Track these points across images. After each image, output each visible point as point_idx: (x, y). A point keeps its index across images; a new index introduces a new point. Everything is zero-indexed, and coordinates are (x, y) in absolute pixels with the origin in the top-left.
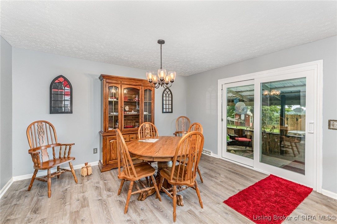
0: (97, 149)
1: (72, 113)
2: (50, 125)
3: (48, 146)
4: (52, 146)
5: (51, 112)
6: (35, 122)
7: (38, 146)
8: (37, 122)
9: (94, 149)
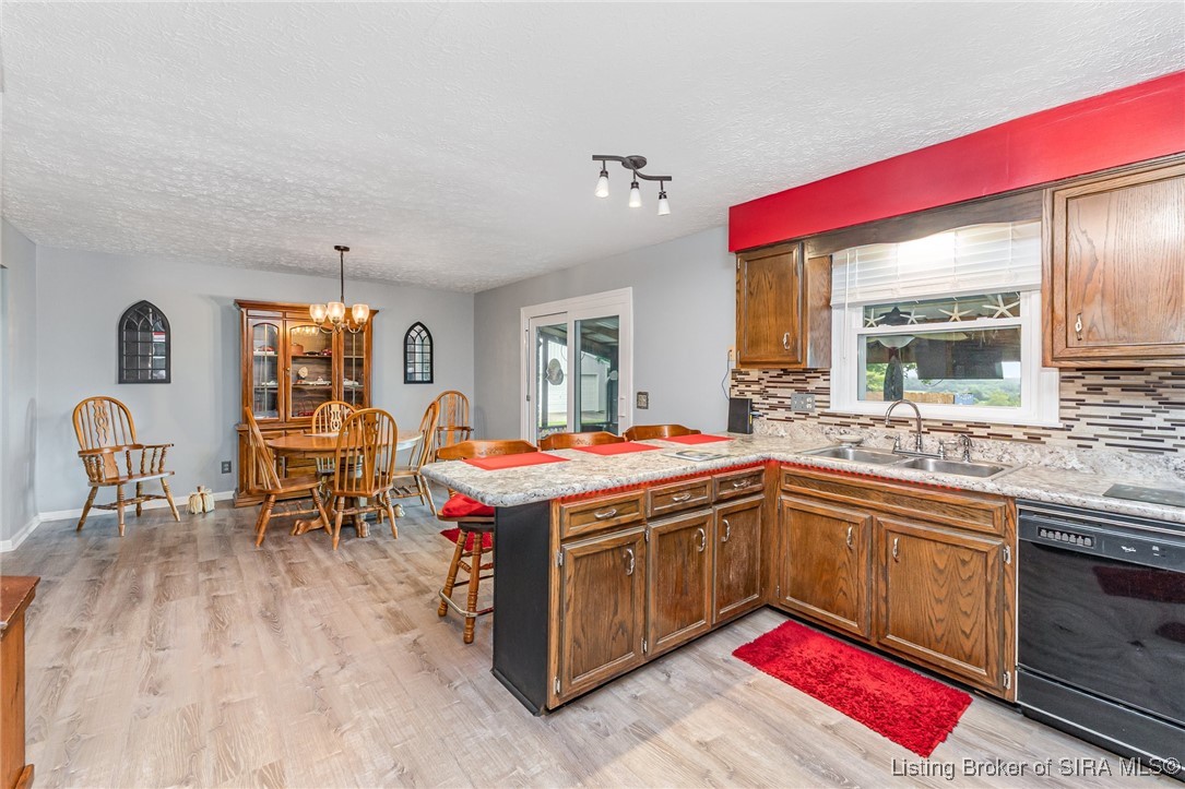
0: (230, 463)
1: (169, 382)
2: (121, 406)
3: (118, 449)
4: (125, 449)
5: (121, 381)
6: (89, 400)
7: (96, 447)
8: (94, 399)
9: (223, 463)
